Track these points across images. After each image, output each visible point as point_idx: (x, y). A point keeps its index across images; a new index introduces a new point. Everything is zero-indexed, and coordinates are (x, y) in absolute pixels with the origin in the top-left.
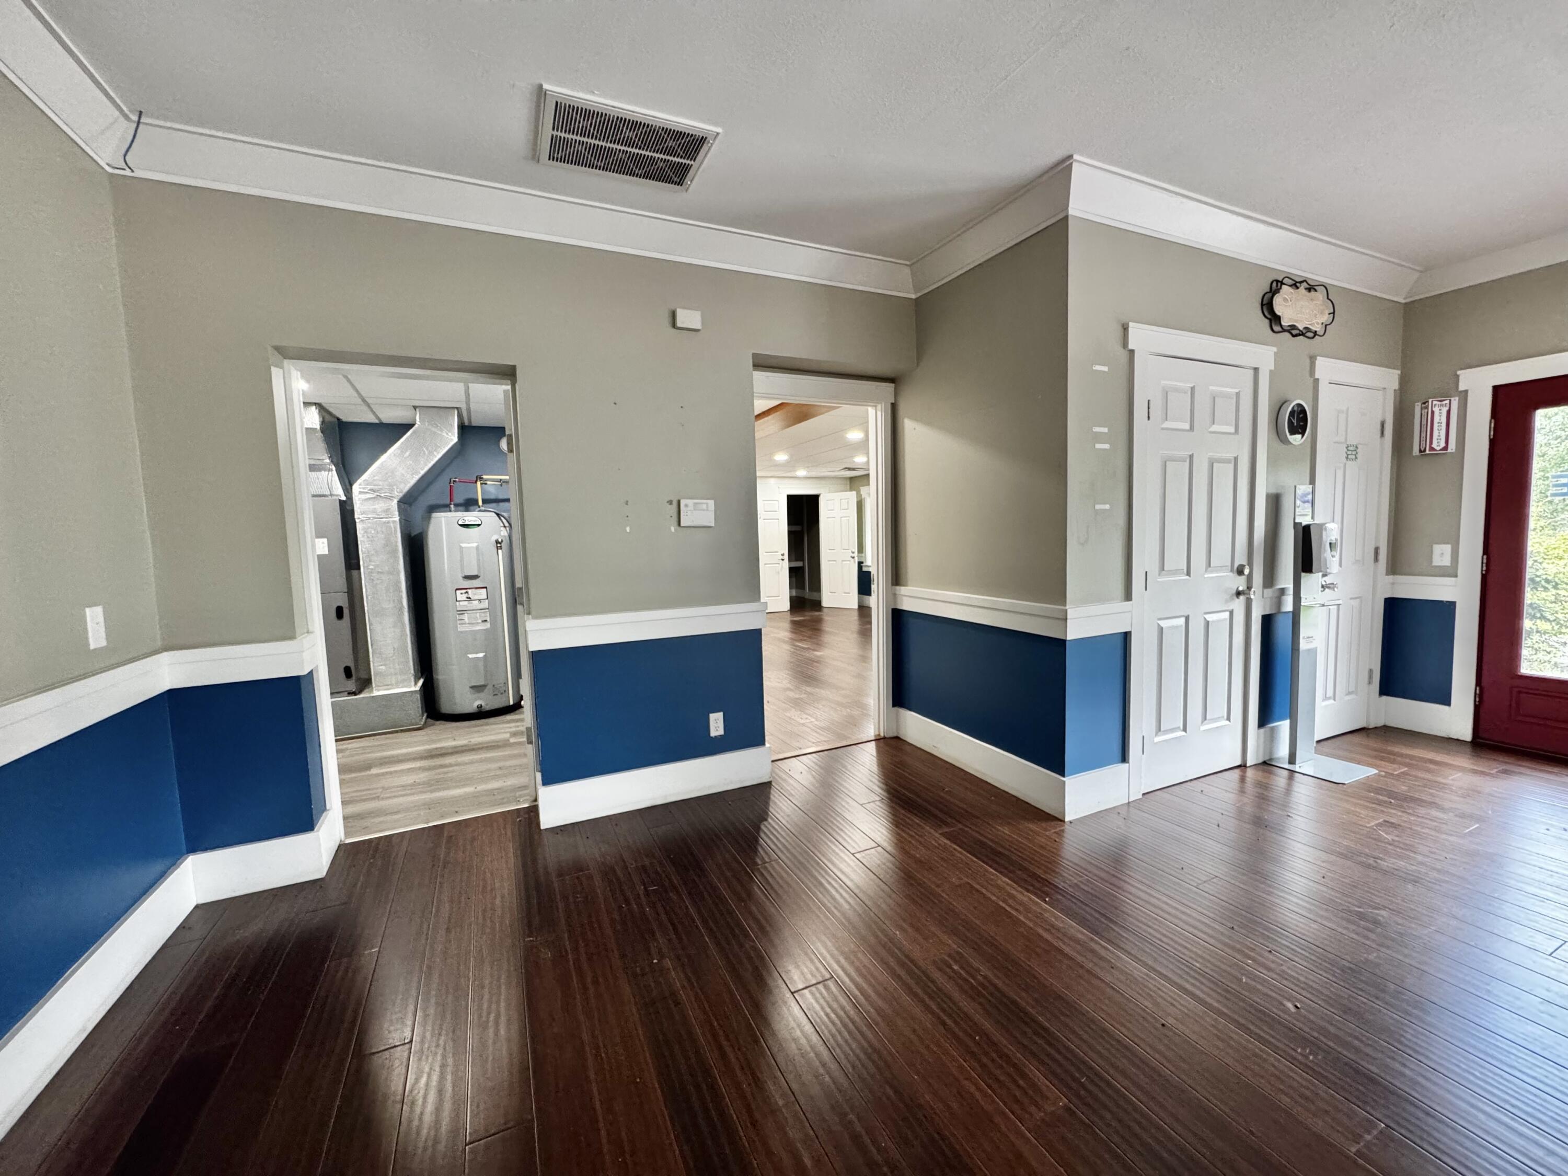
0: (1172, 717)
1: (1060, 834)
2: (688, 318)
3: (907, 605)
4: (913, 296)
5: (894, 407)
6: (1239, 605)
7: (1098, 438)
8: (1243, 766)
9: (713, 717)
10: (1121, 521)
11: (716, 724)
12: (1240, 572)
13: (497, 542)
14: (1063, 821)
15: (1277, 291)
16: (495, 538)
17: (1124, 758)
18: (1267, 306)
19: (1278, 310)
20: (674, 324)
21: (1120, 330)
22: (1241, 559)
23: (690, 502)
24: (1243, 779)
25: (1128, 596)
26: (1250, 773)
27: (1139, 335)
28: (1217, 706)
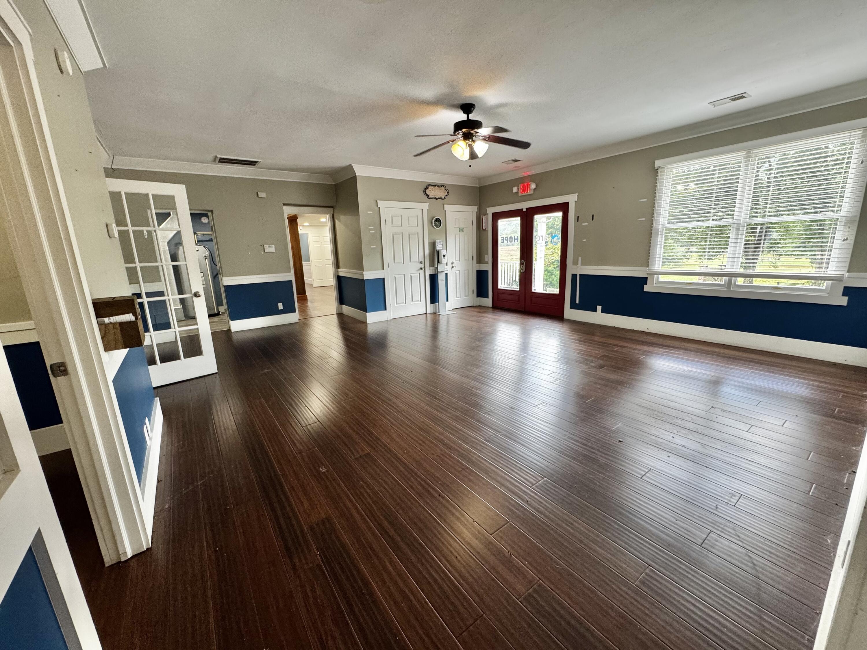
0: (401, 299)
1: (367, 326)
2: (262, 195)
3: (341, 274)
4: (334, 183)
5: (333, 215)
6: (422, 272)
7: (370, 230)
8: (426, 314)
9: (279, 304)
10: (380, 250)
11: (280, 306)
12: (421, 263)
13: (205, 256)
14: (366, 323)
15: (427, 188)
16: (204, 255)
17: (386, 309)
18: (425, 192)
19: (428, 193)
20: (258, 196)
21: (375, 202)
22: (421, 259)
23: (267, 246)
24: (426, 317)
25: (383, 269)
26: (428, 315)
27: (380, 204)
28: (417, 297)
